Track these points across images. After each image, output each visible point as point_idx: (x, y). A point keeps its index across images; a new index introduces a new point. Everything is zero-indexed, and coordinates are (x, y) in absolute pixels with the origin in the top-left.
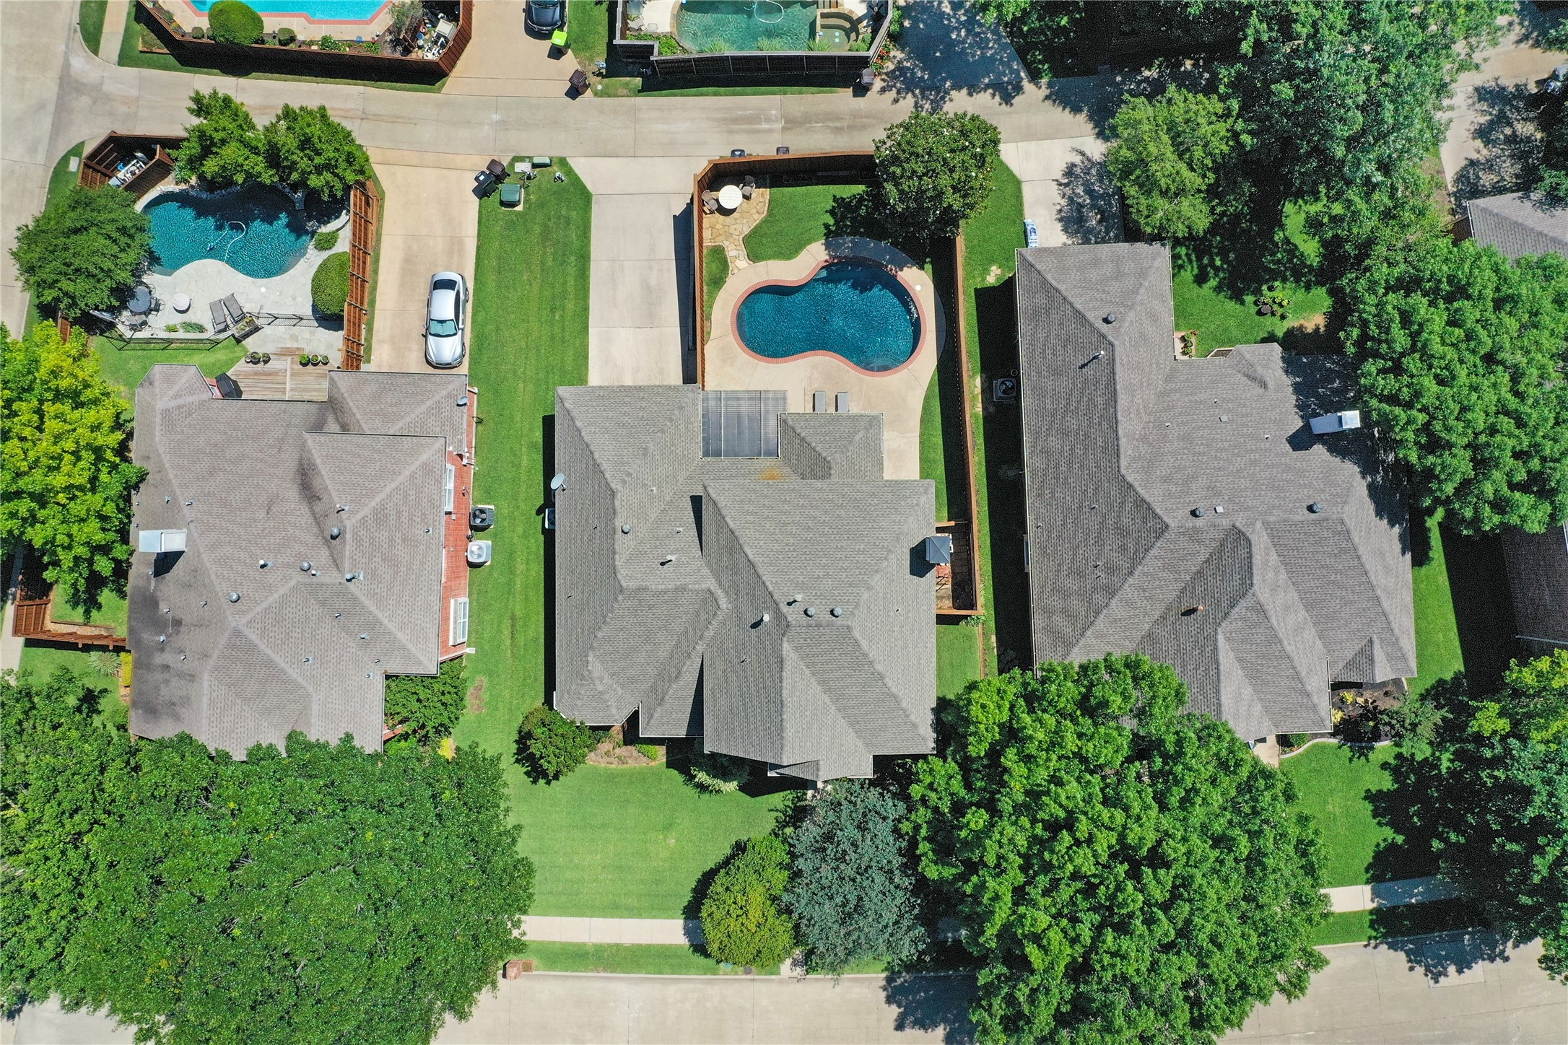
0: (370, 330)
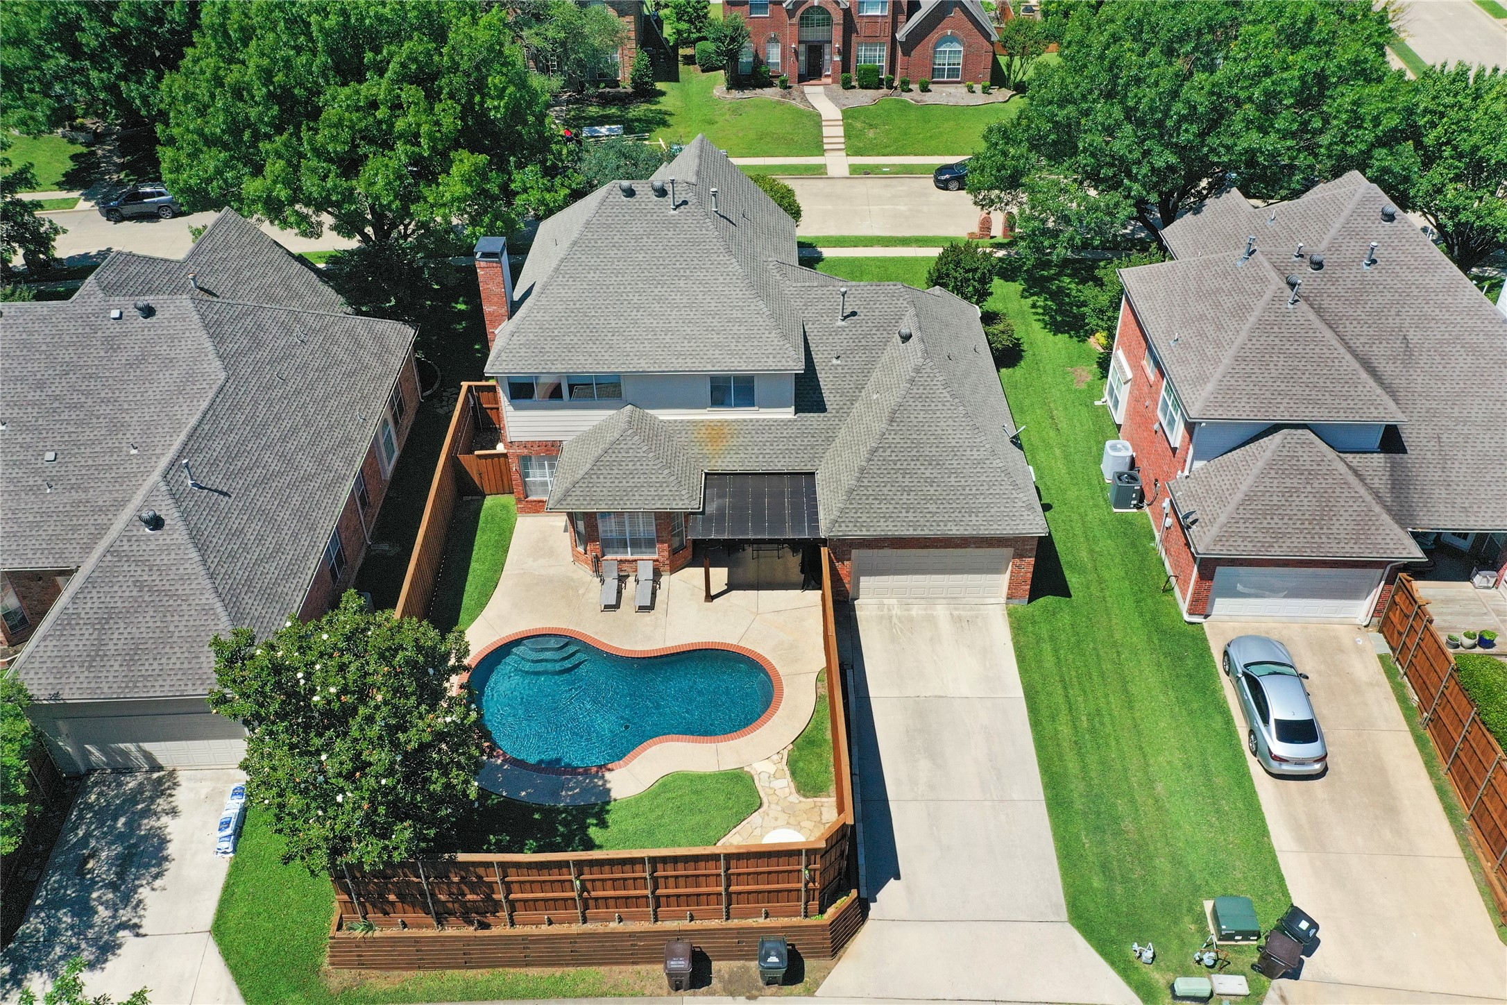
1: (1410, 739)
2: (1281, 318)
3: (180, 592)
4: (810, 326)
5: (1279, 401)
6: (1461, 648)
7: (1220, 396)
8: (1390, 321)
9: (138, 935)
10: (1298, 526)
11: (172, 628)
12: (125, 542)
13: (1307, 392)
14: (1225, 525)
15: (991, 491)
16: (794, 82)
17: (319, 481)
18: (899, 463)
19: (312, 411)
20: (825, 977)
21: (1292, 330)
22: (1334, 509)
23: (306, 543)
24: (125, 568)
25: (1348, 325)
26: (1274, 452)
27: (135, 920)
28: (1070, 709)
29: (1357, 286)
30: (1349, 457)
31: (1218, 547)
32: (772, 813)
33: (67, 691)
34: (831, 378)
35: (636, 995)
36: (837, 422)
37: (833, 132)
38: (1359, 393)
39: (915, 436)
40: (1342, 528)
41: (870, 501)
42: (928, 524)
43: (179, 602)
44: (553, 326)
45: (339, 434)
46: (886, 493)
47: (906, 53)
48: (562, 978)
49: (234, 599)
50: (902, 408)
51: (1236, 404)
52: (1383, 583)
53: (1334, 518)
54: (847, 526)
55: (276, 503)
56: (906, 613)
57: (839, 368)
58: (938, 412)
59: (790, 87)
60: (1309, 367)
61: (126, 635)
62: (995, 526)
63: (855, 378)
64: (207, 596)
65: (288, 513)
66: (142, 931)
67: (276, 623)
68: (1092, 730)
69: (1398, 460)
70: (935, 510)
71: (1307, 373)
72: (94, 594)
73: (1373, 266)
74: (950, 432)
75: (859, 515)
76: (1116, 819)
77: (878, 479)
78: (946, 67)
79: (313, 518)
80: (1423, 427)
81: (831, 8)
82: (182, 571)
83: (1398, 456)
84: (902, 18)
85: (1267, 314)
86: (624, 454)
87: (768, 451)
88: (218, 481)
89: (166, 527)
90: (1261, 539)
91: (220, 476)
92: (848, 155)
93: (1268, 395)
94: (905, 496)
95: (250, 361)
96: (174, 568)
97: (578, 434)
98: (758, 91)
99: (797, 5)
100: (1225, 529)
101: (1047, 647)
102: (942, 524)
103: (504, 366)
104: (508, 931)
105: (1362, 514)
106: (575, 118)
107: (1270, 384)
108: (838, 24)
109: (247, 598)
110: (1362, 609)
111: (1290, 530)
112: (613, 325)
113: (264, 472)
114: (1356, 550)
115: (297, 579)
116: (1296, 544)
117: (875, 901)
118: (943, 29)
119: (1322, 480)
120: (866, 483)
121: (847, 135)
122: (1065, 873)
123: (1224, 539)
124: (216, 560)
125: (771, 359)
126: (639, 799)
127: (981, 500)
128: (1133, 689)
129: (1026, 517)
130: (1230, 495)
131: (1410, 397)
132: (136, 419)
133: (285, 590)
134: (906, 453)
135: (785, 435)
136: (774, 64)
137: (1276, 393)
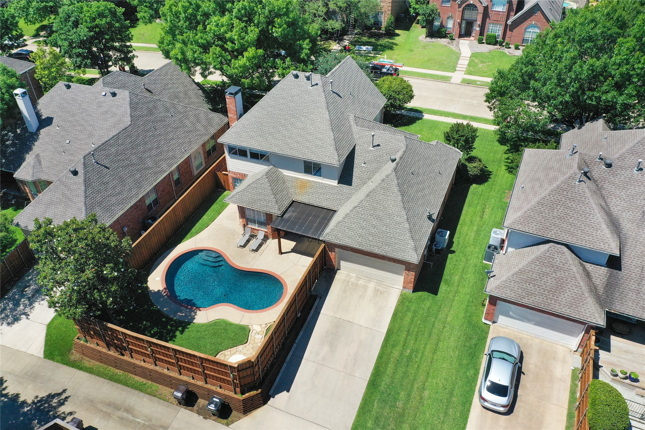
0: (573, 393)
1: (565, 412)
2: (570, 188)
3: (74, 200)
4: (358, 147)
5: (552, 228)
6: (618, 377)
7: (523, 219)
8: (639, 202)
9: (27, 318)
10: (541, 292)
11: (67, 213)
12: (64, 178)
13: (569, 228)
14: (504, 282)
15: (399, 237)
16: (456, 37)
17: (152, 170)
18: (364, 215)
19: (163, 143)
20: (237, 421)
21: (574, 195)
22: (564, 288)
23: (134, 193)
24: (61, 187)
25: (614, 199)
26: (542, 253)
27: (29, 313)
28: (404, 345)
29: (627, 180)
30: (588, 265)
31: (497, 291)
32: (248, 347)
33: (30, 226)
34: (359, 172)
35: (165, 401)
36: (354, 191)
37: (463, 62)
38: (598, 234)
39: (375, 205)
40: (564, 299)
41: (345, 229)
42: (366, 245)
43: (72, 204)
44: (248, 127)
45: (170, 154)
46: (353, 227)
47: (511, 30)
48: (145, 384)
49: (91, 207)
50: (374, 191)
51: (529, 225)
52: (584, 332)
53: (562, 293)
54: (332, 237)
55: (128, 175)
56: (356, 281)
57: (364, 168)
58: (389, 197)
59: (454, 39)
60: (575, 215)
61: (53, 211)
62: (395, 254)
63: (369, 174)
64: (81, 204)
65: (132, 180)
66: (29, 317)
67: (105, 220)
68: (409, 358)
69: (615, 273)
70: (371, 240)
71: (573, 218)
72: (49, 194)
73: (640, 172)
74: (391, 207)
75: (338, 233)
76: (396, 399)
77: (352, 220)
78: (530, 39)
79: (142, 184)
80: (636, 260)
81: (478, 4)
82: (77, 193)
83: (615, 271)
84: (512, 13)
85: (563, 184)
86: (259, 185)
87: (321, 197)
88: (107, 162)
89: (78, 176)
90: (520, 293)
91: (108, 161)
92: (465, 74)
93: (548, 224)
94: (361, 230)
95: (144, 120)
96: (75, 191)
97: (254, 173)
98: (439, 39)
99: (462, 3)
100: (503, 283)
101: (410, 315)
102: (372, 246)
103: (225, 140)
104: (130, 360)
105: (578, 295)
106: (356, 41)
107: (551, 219)
108: (481, 13)
109: (97, 208)
110: (574, 341)
111: (536, 293)
112: (271, 131)
113: (129, 163)
114: (568, 312)
115: (123, 206)
116: (537, 300)
117: (274, 397)
118: (531, 21)
119: (562, 273)
120: (346, 221)
121: (469, 65)
122: (359, 416)
123: (501, 288)
124: (91, 192)
125: (327, 158)
126: (203, 325)
127: (393, 241)
128: (441, 344)
129: (410, 253)
130: (514, 268)
131: (634, 243)
132: (97, 134)
133: (115, 209)
134: (368, 212)
135: (331, 192)
136: (449, 28)
137: (552, 224)
